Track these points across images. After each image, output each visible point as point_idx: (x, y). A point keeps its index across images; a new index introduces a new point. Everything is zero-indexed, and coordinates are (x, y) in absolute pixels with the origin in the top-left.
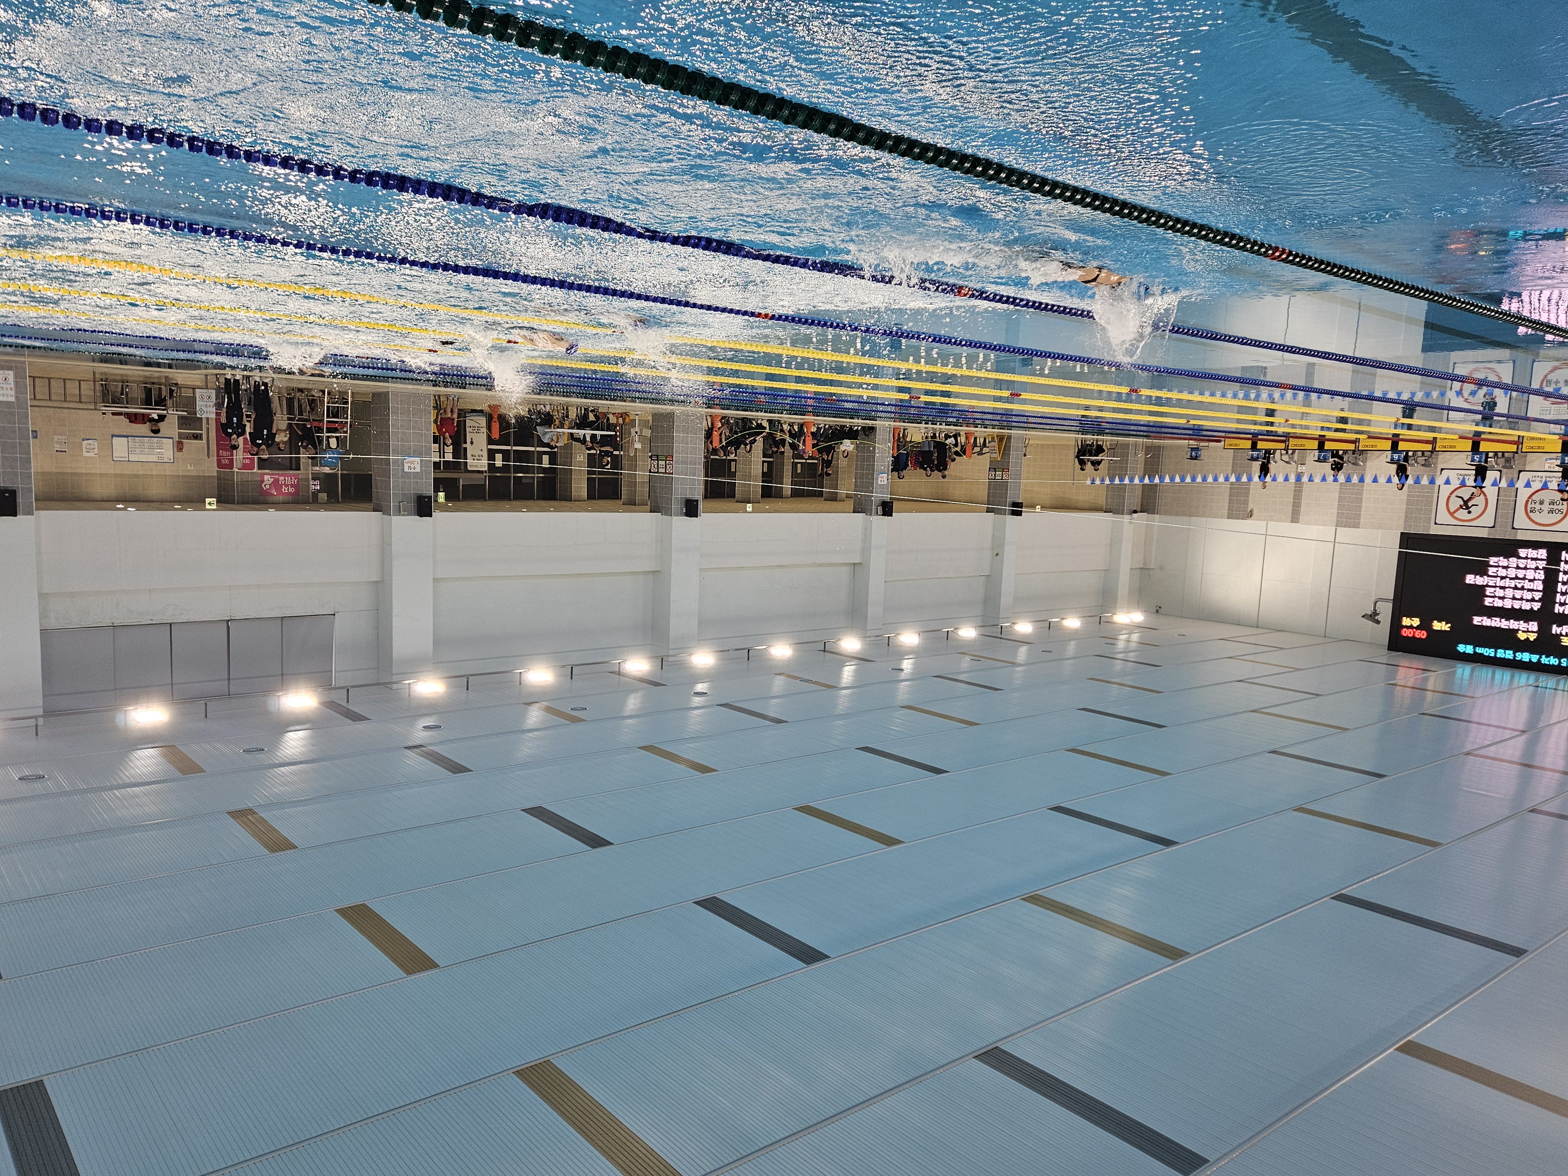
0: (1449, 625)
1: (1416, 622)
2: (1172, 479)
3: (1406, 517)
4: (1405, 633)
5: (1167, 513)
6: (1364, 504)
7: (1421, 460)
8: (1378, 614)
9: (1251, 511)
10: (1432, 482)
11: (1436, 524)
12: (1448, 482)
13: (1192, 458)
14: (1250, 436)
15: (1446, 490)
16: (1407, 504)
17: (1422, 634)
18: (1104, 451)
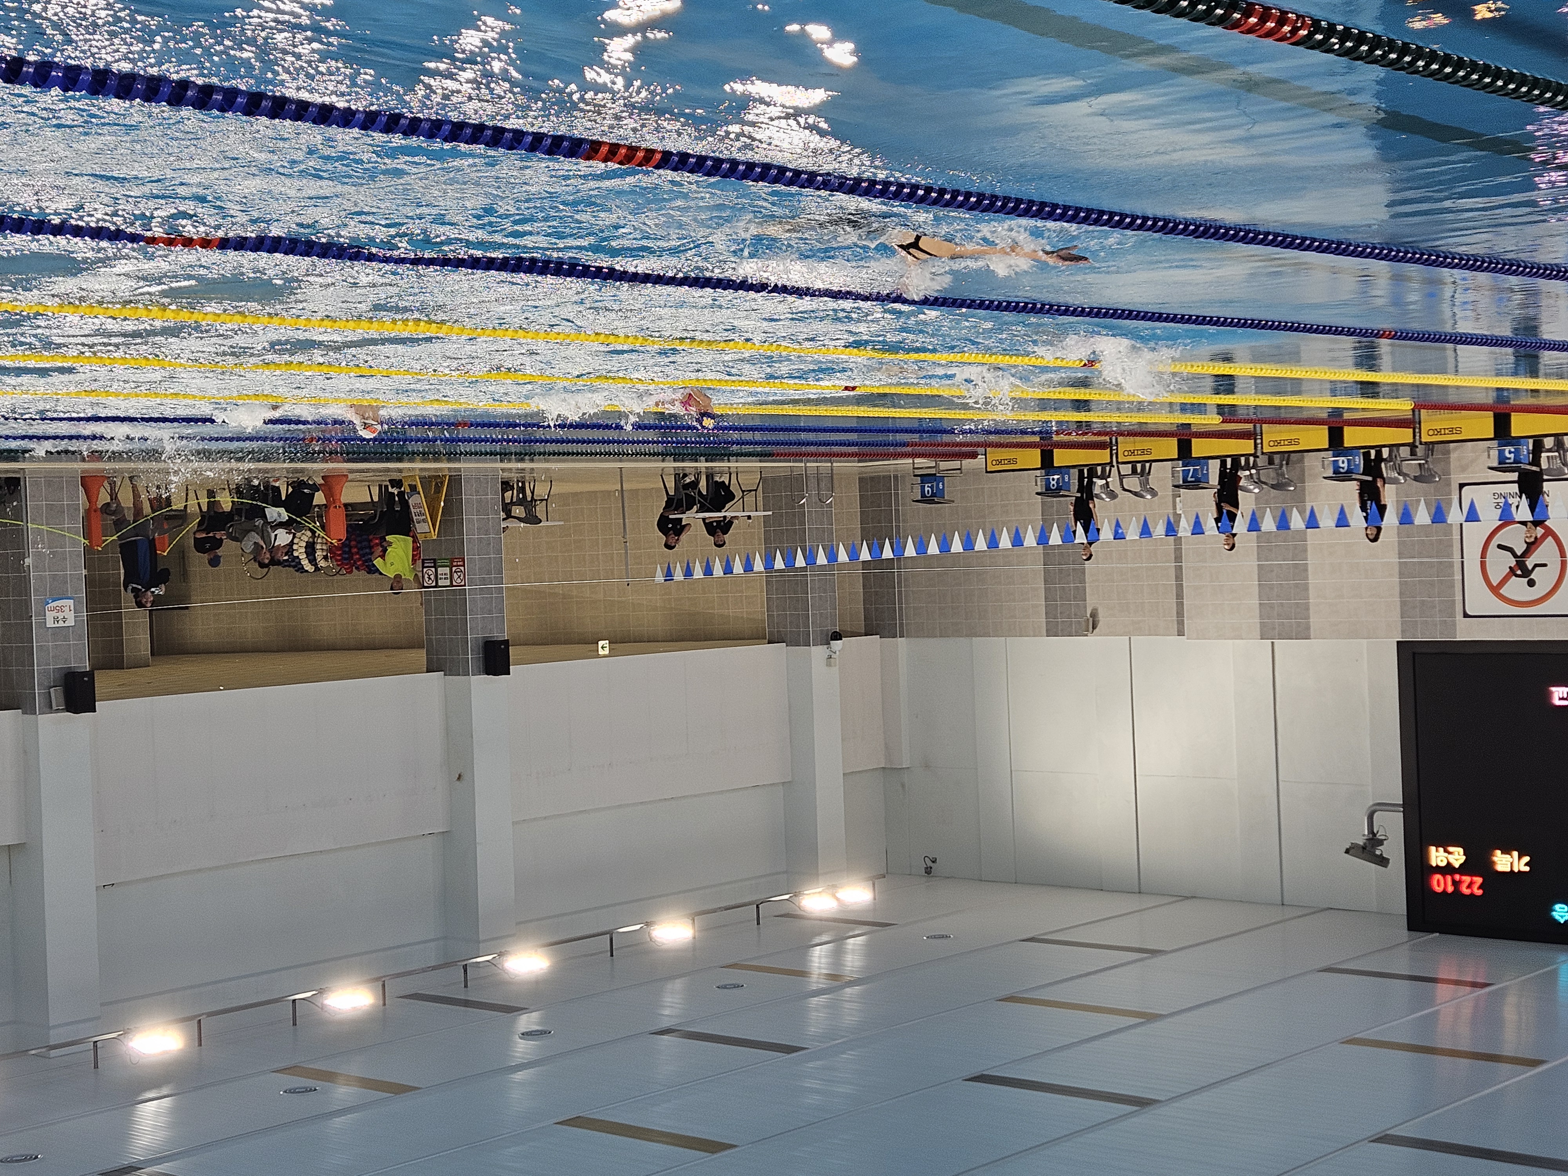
0: (1527, 859)
1: (1457, 857)
2: (922, 547)
3: (1403, 604)
4: (1439, 884)
5: (921, 632)
6: (1313, 580)
7: (1411, 466)
8: (1381, 842)
9: (1094, 615)
10: (1439, 516)
11: (1466, 615)
12: (1472, 516)
13: (925, 499)
14: (1036, 439)
15: (1475, 534)
16: (1401, 575)
17: (1473, 885)
18: (731, 497)
